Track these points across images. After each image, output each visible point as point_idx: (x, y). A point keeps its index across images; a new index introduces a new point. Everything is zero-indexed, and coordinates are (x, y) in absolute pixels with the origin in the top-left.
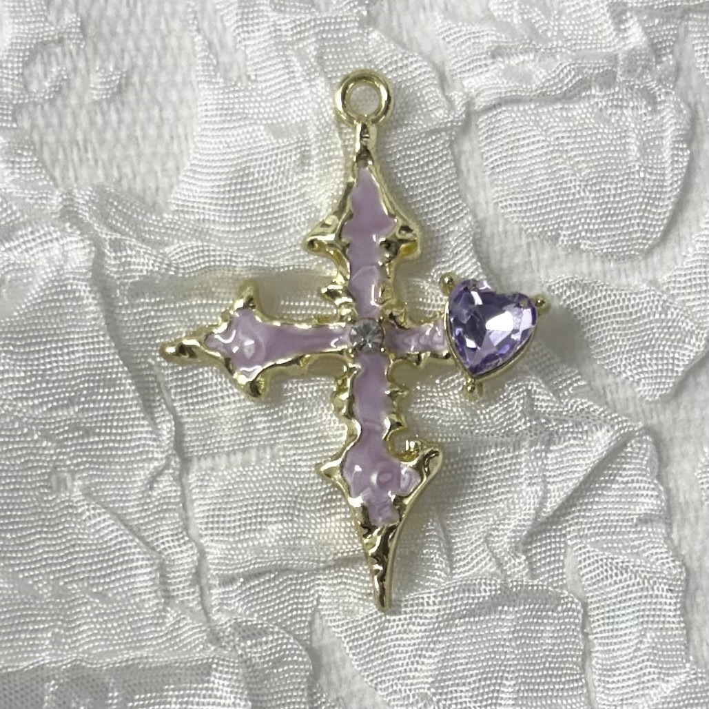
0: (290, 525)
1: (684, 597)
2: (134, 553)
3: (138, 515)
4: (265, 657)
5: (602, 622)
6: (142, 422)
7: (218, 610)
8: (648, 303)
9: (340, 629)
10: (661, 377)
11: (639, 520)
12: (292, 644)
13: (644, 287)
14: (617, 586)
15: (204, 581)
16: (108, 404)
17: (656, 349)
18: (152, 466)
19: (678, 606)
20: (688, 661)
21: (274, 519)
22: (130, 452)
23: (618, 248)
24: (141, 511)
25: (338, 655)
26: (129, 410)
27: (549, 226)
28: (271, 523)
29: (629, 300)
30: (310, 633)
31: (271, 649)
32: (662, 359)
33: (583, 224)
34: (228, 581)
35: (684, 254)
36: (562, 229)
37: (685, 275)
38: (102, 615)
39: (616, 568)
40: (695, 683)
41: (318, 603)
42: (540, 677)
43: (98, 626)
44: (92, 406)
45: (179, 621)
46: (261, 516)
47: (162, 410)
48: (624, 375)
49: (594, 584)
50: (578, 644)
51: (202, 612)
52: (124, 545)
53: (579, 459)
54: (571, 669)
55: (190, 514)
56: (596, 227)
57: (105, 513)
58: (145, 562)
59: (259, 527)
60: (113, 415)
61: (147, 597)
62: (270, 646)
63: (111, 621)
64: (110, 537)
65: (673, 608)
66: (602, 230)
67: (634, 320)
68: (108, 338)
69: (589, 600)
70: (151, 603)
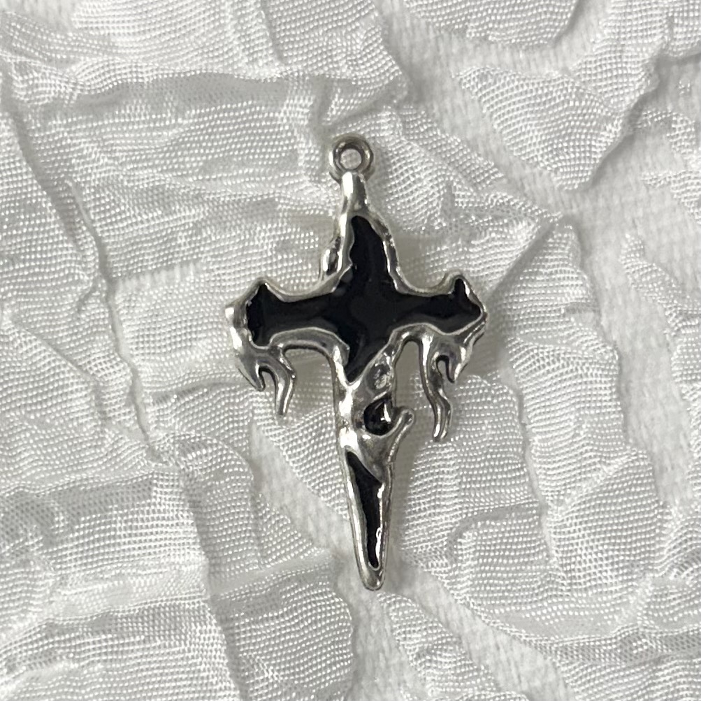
0: (220, 339)
1: (619, 382)
2: (68, 378)
3: (69, 339)
4: (206, 469)
5: (538, 411)
6: (65, 245)
7: (156, 428)
8: (562, 90)
9: (277, 438)
10: (579, 165)
11: (567, 310)
12: (232, 455)
13: (556, 74)
14: (550, 376)
15: (139, 401)
16: (30, 230)
17: (573, 138)
18: (79, 289)
19: (614, 390)
20: (627, 443)
21: (204, 335)
22: (56, 276)
23: (526, 37)
24: (71, 335)
25: (278, 463)
26: (52, 234)
27: (456, 19)
28: (200, 339)
29: (542, 88)
30: (249, 444)
31: (211, 461)
32: (579, 147)
33: (490, 16)
34: (162, 398)
35: (592, 40)
36: (469, 21)
37: (595, 62)
38: (41, 441)
39: (548, 357)
40: (637, 464)
41: (254, 414)
42: (483, 468)
43: (39, 453)
44: (15, 232)
45: (117, 442)
46: (190, 333)
47: (83, 232)
48: (542, 165)
49: (527, 375)
50: (516, 434)
51: (140, 431)
52: (57, 371)
53: (501, 253)
54: (512, 459)
55: (119, 335)
56: (504, 17)
57: (36, 340)
58: (80, 386)
59: (189, 344)
60: (36, 240)
61: (84, 420)
62: (210, 458)
63: (51, 446)
64: (43, 363)
65: (608, 392)
66: (509, 21)
67: (549, 109)
68: (25, 163)
69: (524, 392)
70: (89, 427)
